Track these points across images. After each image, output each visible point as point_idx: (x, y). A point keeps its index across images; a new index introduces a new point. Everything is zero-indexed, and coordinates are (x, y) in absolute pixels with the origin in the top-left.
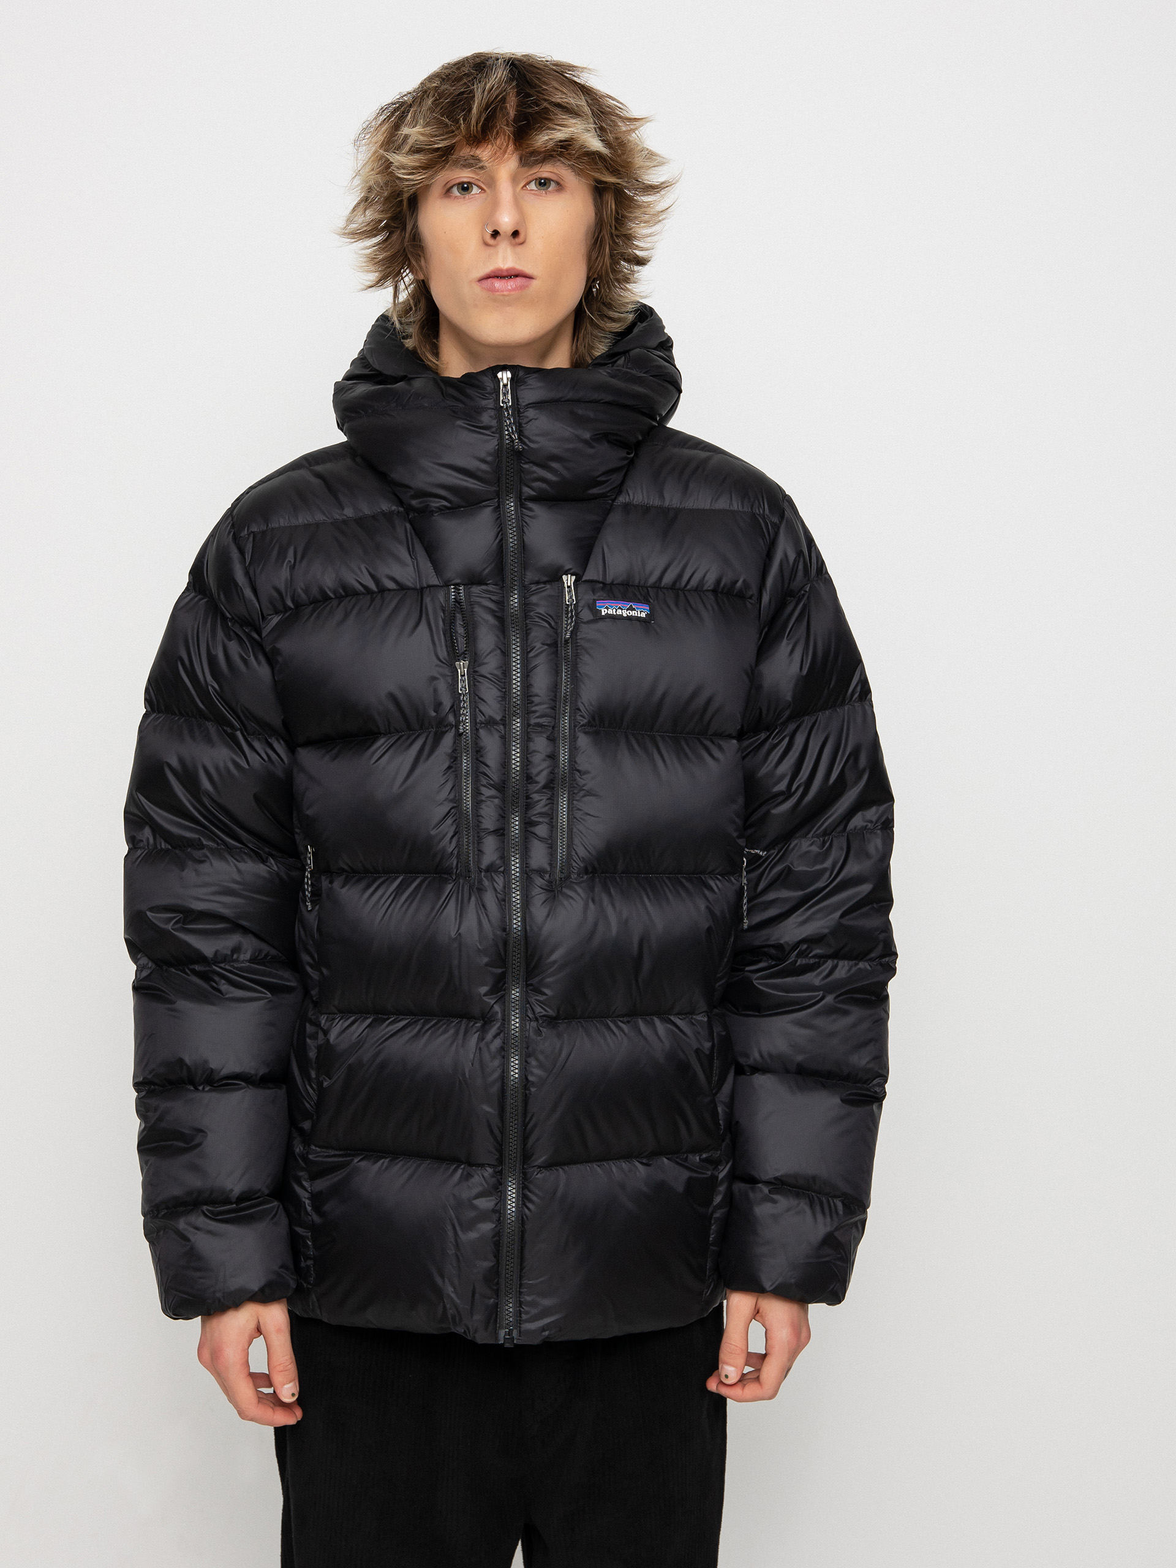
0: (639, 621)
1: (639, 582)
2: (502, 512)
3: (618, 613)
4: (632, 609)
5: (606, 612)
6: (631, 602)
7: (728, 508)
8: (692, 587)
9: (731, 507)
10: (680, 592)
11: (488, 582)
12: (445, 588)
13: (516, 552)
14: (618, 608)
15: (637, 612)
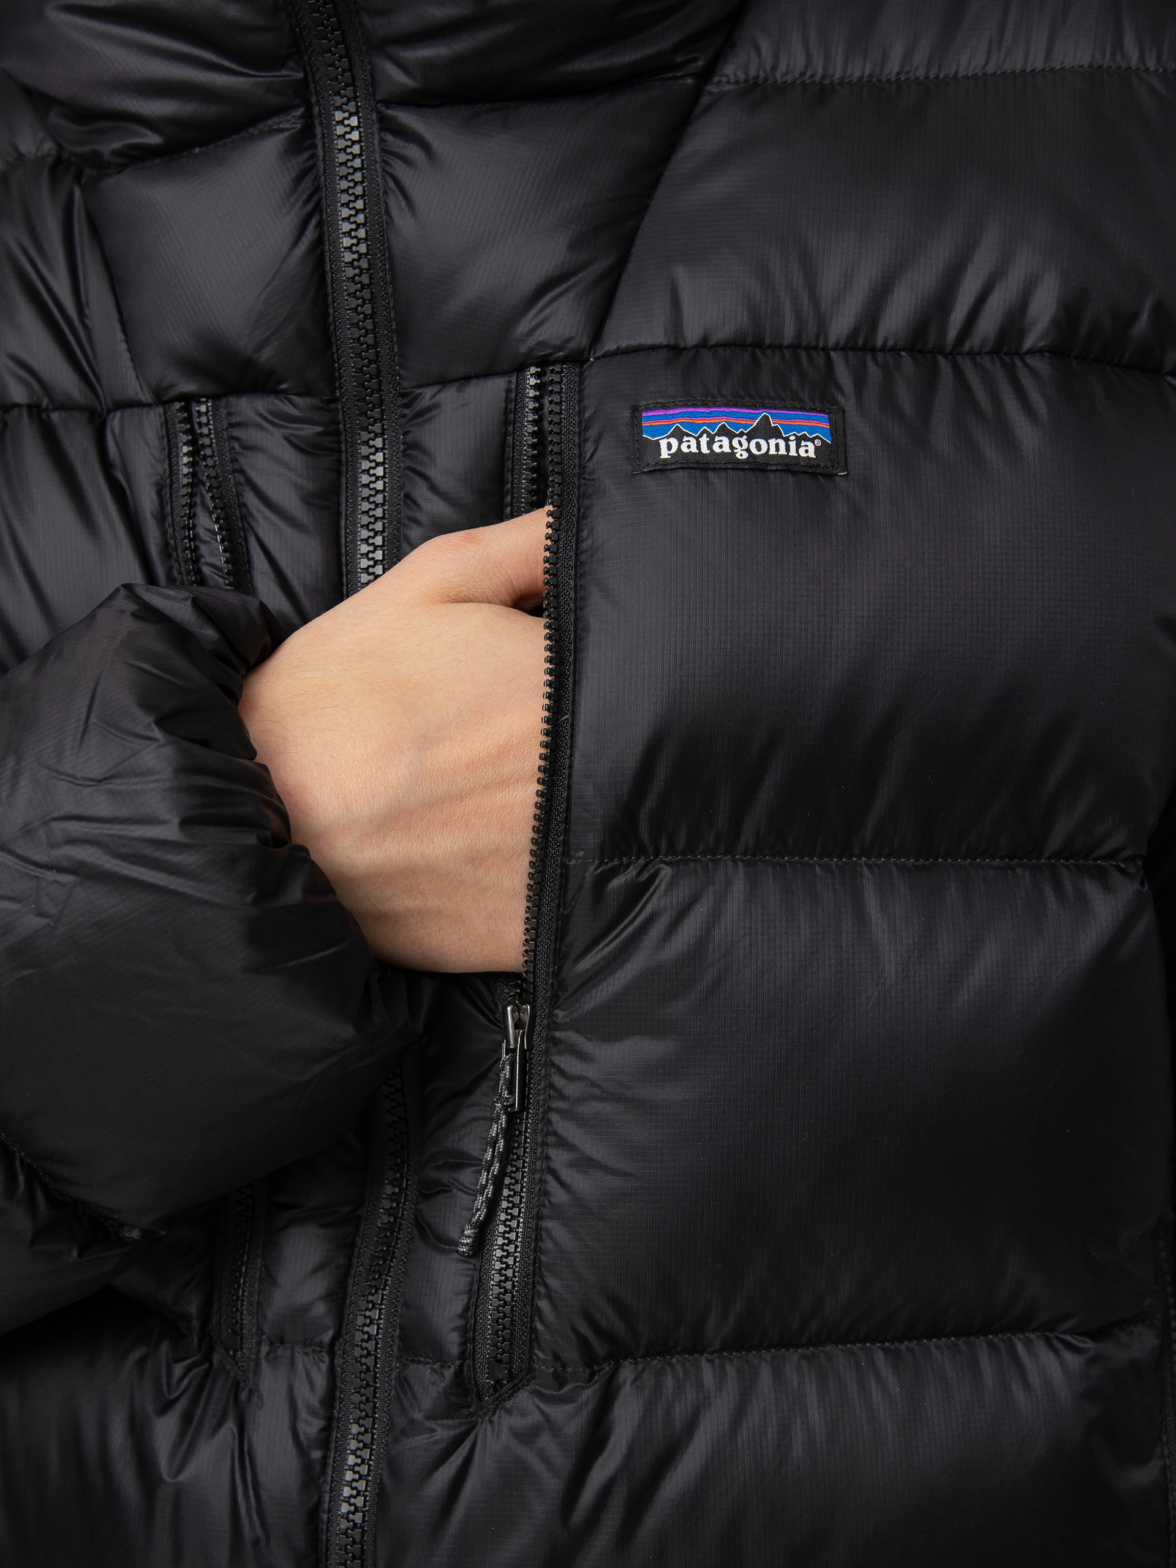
0: (794, 473)
1: (799, 334)
2: (320, 152)
3: (716, 448)
4: (766, 431)
5: (674, 450)
6: (764, 407)
7: (1107, 61)
8: (984, 342)
9: (1119, 58)
10: (941, 359)
11: (284, 386)
12: (160, 410)
13: (365, 279)
14: (719, 434)
15: (787, 440)
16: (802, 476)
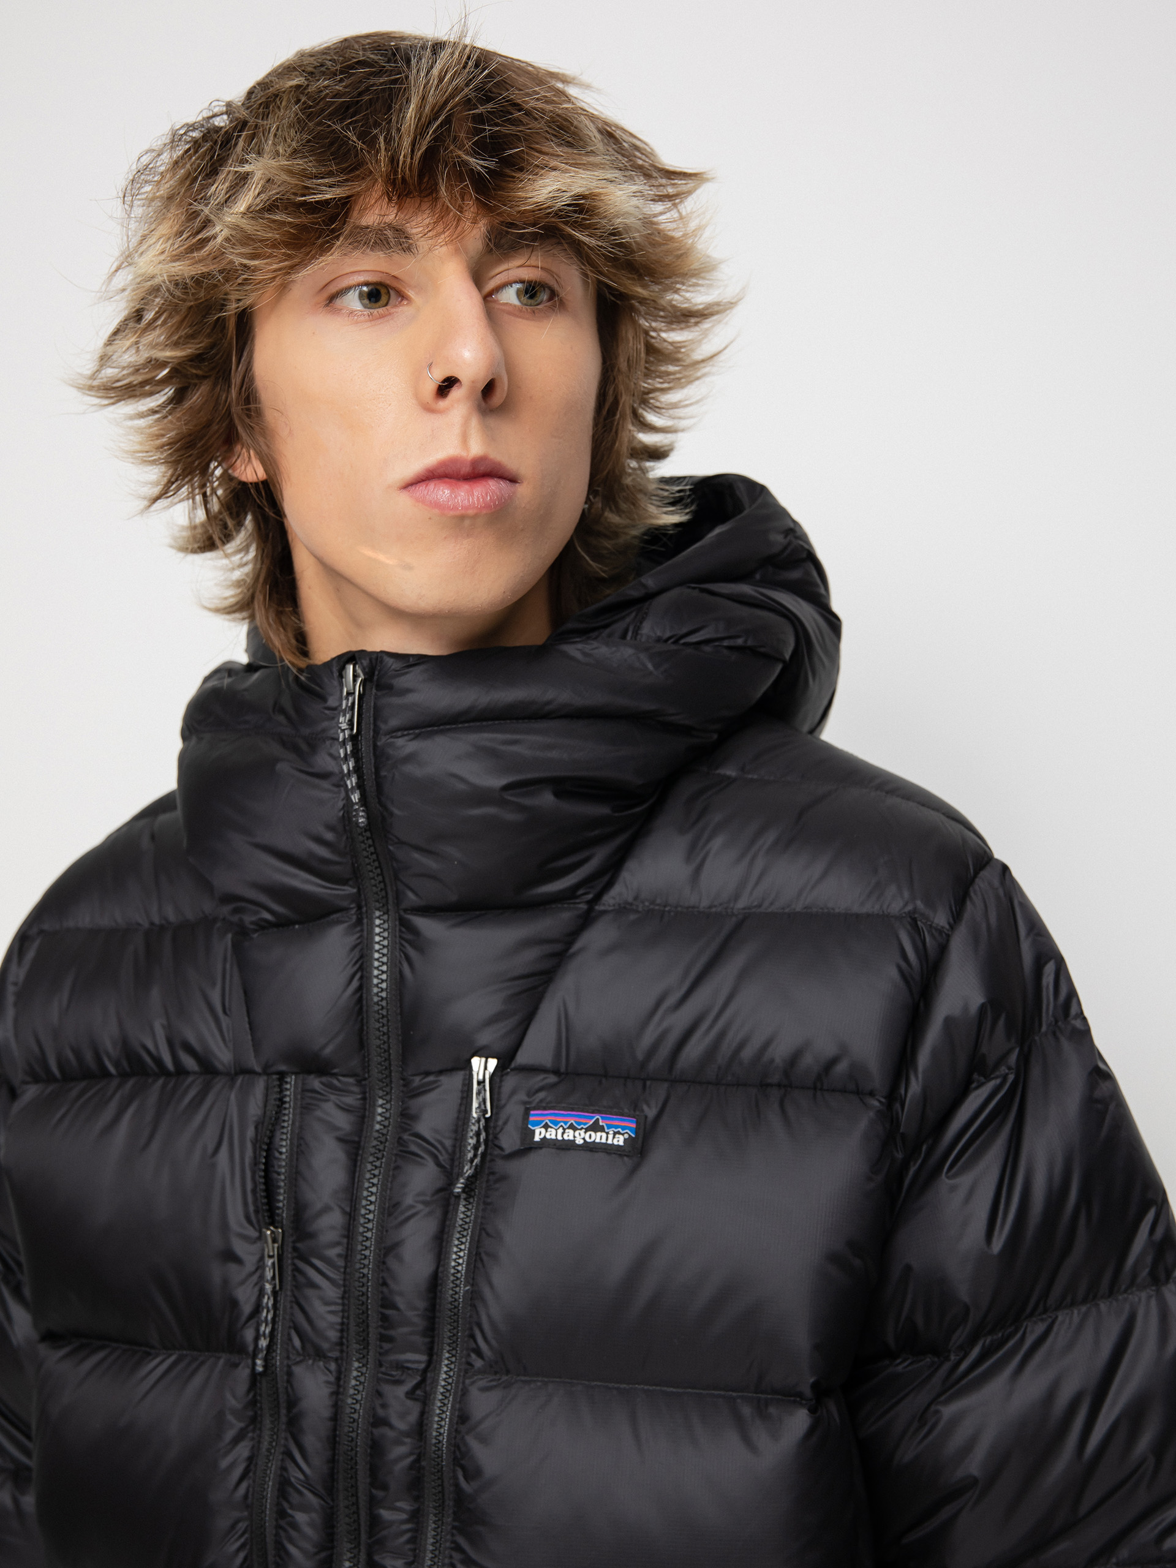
0: (609, 1153)
3: (566, 1136)
4: (596, 1128)
6: (599, 1112)
11: (335, 1071)
12: (265, 1078)
13: (384, 1012)
14: (568, 1128)
15: (607, 1133)
16: (613, 1155)
